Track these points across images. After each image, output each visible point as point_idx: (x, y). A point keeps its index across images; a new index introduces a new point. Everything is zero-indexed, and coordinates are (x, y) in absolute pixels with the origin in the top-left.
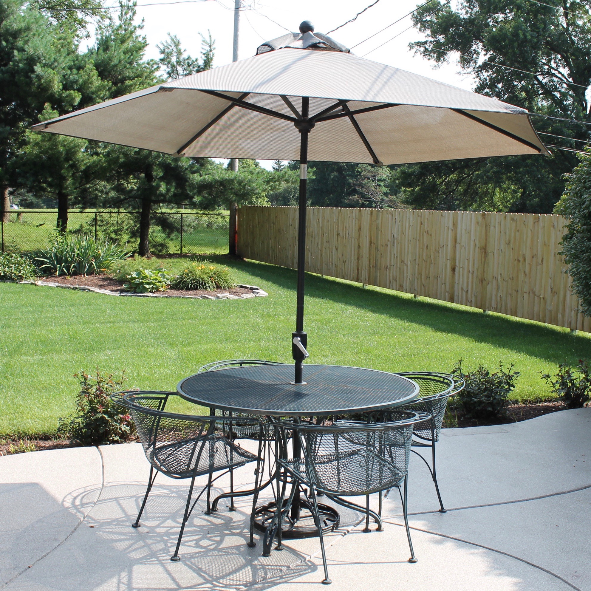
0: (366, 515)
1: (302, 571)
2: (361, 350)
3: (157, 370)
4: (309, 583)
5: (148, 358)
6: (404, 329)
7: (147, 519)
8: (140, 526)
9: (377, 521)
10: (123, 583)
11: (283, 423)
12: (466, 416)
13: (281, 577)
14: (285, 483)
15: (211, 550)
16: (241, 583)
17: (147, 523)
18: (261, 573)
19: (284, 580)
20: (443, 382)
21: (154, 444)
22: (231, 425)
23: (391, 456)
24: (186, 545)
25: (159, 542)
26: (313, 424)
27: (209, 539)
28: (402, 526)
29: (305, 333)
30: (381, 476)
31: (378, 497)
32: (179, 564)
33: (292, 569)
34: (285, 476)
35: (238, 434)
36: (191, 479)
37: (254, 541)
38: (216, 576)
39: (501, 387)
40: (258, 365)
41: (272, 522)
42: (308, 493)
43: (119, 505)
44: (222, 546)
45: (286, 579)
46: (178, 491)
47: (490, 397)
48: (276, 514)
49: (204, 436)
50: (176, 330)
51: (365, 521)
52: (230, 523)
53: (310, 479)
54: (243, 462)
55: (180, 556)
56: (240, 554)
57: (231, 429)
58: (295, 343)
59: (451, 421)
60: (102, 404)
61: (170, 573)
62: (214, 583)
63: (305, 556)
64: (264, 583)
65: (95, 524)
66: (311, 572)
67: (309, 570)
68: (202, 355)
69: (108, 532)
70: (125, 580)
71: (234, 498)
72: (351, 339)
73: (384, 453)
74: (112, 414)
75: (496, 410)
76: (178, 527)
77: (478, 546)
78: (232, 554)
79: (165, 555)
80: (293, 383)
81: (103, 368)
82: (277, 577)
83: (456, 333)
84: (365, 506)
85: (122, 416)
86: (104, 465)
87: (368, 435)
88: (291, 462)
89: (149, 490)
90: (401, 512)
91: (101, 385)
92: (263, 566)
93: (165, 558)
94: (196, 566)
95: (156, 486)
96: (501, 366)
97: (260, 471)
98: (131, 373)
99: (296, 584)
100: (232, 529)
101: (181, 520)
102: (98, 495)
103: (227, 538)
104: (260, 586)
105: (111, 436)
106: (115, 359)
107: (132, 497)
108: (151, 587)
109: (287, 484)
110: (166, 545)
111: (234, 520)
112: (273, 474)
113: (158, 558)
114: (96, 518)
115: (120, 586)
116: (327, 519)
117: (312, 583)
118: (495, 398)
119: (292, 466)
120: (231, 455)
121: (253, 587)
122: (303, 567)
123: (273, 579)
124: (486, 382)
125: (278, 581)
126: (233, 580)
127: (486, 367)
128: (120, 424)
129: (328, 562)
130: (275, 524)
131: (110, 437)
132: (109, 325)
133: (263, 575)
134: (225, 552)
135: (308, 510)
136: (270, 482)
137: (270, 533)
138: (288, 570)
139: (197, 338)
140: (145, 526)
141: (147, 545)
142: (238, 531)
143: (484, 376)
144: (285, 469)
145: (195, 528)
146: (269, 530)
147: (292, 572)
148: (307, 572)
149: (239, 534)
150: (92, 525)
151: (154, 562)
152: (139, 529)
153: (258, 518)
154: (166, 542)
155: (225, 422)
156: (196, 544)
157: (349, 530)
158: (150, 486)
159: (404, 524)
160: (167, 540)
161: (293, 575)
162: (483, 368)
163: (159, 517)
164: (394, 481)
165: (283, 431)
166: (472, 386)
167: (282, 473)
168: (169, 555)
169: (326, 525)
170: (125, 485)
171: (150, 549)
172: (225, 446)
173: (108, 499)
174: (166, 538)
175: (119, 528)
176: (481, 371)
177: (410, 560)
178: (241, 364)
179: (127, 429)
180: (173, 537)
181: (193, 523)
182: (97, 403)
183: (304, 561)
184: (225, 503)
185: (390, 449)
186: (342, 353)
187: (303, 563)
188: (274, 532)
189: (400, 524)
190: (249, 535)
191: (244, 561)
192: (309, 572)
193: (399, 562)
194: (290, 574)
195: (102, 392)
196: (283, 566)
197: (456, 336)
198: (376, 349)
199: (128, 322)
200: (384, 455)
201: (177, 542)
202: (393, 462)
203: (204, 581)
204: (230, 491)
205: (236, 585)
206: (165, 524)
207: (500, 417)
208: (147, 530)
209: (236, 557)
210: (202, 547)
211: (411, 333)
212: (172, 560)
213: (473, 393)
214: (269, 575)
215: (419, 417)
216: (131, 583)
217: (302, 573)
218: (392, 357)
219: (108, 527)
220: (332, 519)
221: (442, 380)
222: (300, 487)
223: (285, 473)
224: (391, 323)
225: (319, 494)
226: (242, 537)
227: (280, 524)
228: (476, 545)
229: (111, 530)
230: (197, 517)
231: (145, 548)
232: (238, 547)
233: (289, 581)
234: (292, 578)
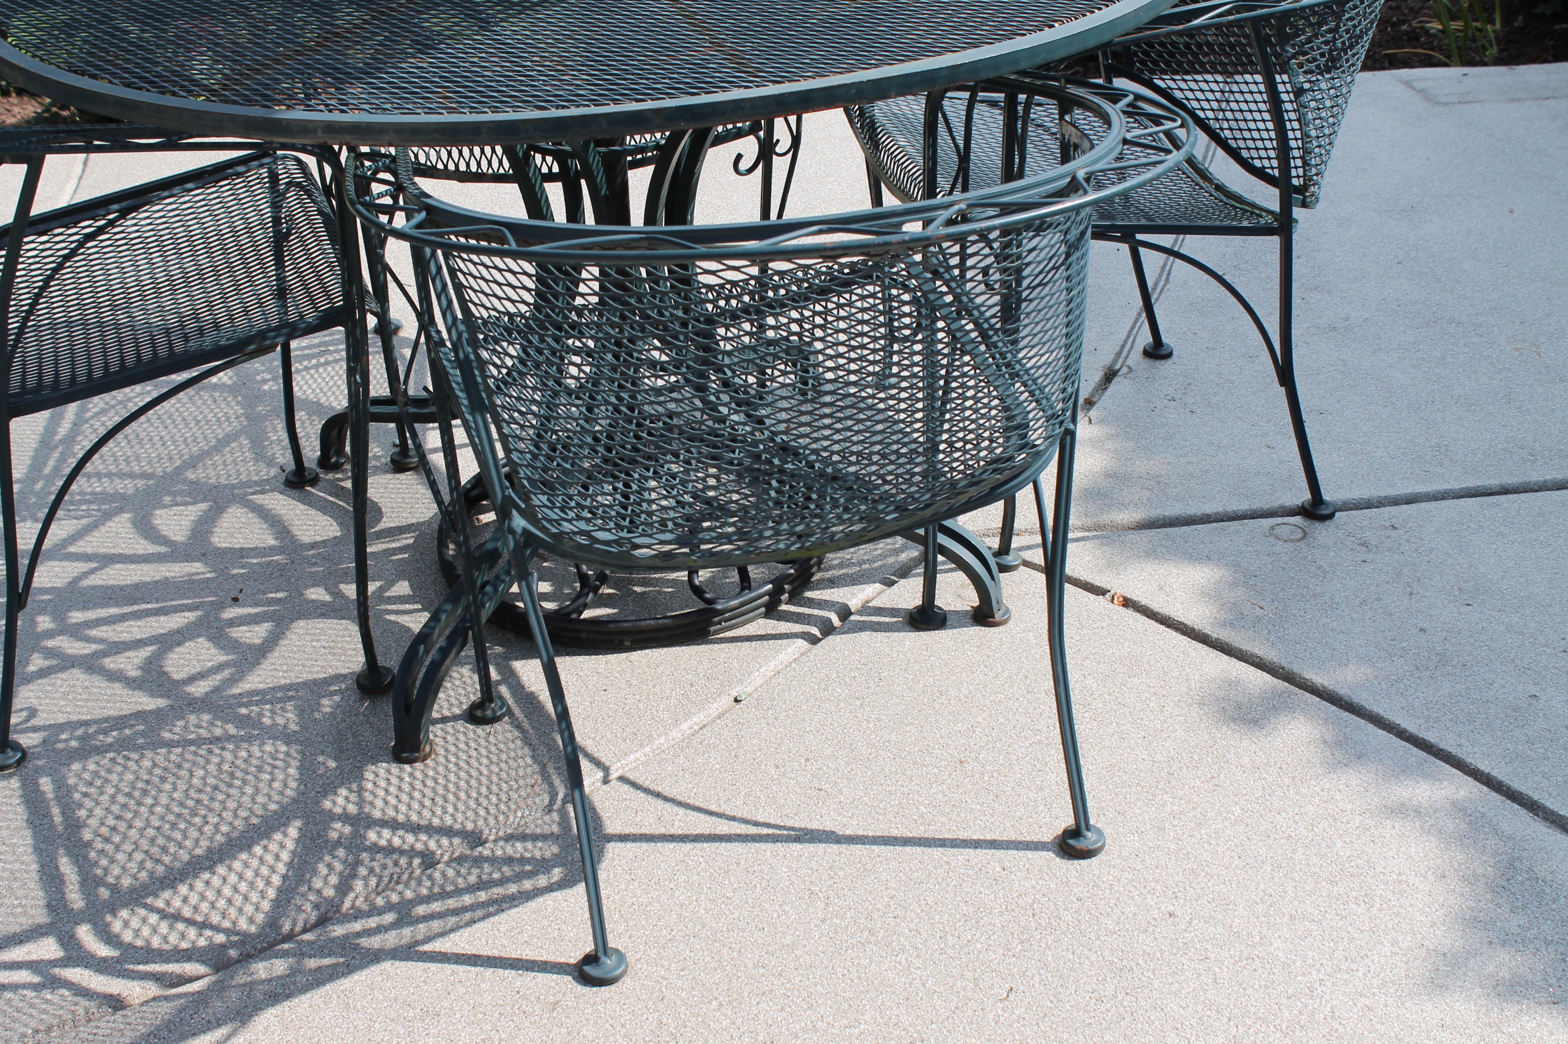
1: (518, 877)
13: (404, 914)
15: (192, 705)
16: (204, 940)
18: (328, 877)
19: (406, 934)
27: (220, 634)
33: (479, 861)
38: (114, 888)
44: (247, 683)
45: (421, 930)
56: (303, 734)
59: (1466, 28)
62: (83, 931)
64: (304, 952)
67: (557, 875)
78: (268, 733)
82: (387, 909)
92: (361, 827)
100: (346, 576)
103: (296, 631)
104: (282, 966)
111: (383, 525)
121: (242, 975)
122: (538, 849)
123: (358, 926)
125: (375, 942)
126: (176, 919)
133: (330, 891)
138: (461, 861)
145: (195, 566)
147: (474, 877)
148: (543, 881)
156: (148, 662)
157: (854, 604)
161: (467, 899)
177: (1063, 837)
181: (205, 535)
183: (565, 803)
187: (551, 819)
191: (292, 789)
194: (458, 892)
196: (449, 831)
203: (43, 918)
205: (175, 954)
210: (162, 685)
214: (357, 893)
230: (242, 500)
232: (312, 693)
233: (427, 948)
234: (452, 920)
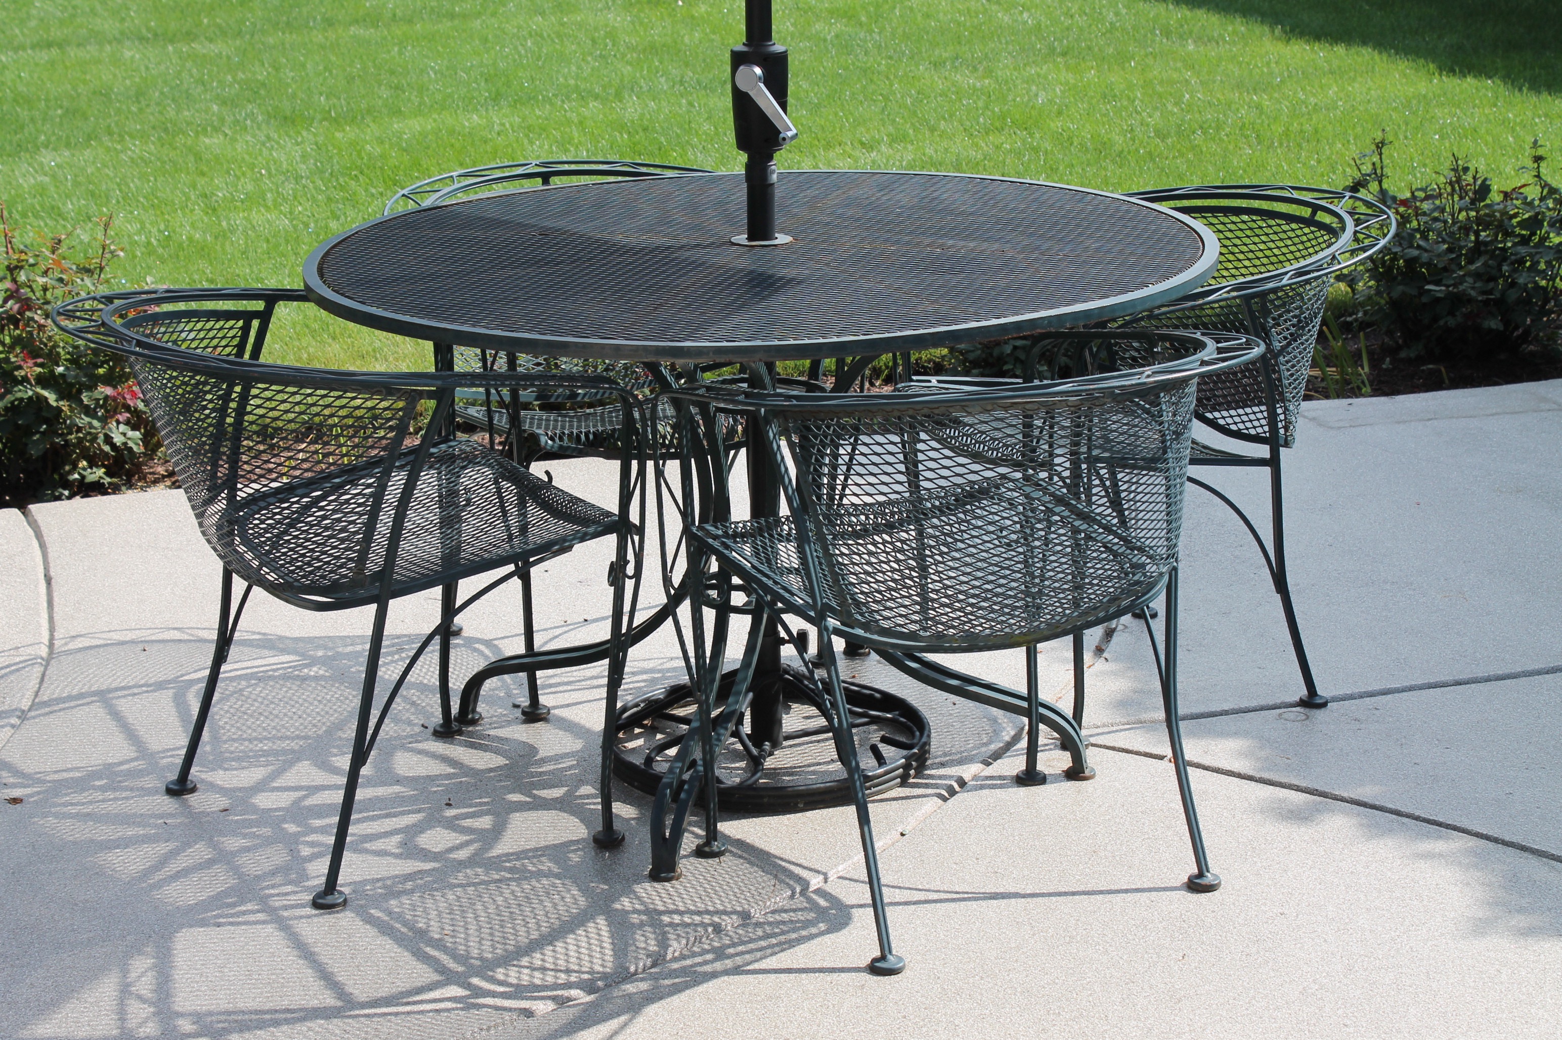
0: (1026, 720)
1: (794, 930)
2: (1002, 117)
3: (239, 219)
4: (821, 970)
5: (203, 174)
6: (1167, 33)
7: (220, 762)
8: (193, 790)
9: (1068, 743)
10: (140, 998)
11: (709, 389)
12: (1403, 354)
13: (720, 954)
14: (724, 610)
15: (461, 864)
16: (573, 978)
17: (219, 777)
18: (647, 941)
19: (729, 963)
20: (1309, 222)
21: (231, 484)
22: (515, 407)
23: (1116, 503)
24: (367, 851)
25: (268, 842)
26: (823, 390)
27: (451, 825)
28: (1161, 758)
29: (778, 48)
30: (1079, 572)
31: (1070, 655)
32: (345, 919)
33: (758, 924)
34: (726, 589)
35: (543, 439)
36: (374, 606)
37: (617, 825)
38: (481, 959)
39: (1536, 239)
40: (612, 179)
41: (679, 757)
42: (813, 649)
43: (116, 715)
44: (499, 850)
45: (739, 960)
46: (333, 658)
47: (1493, 279)
48: (695, 724)
49: (413, 451)
50: (303, 66)
51: (1024, 743)
52: (528, 765)
53: (812, 595)
54: (564, 539)
55: (346, 890)
56: (567, 873)
57: (515, 420)
58: (742, 87)
59: (1342, 373)
60: (33, 352)
61: (312, 954)
62: (475, 981)
63: (804, 874)
64: (655, 978)
65: (28, 791)
66: (828, 931)
67: (823, 927)
68: (406, 158)
69: (77, 816)
70: (145, 985)
71: (539, 673)
72: (965, 79)
73: (1090, 487)
74: (72, 385)
75: (1517, 328)
76: (336, 787)
77: (1448, 826)
78: (539, 874)
79: (289, 888)
80: (742, 238)
81: (31, 220)
82: (704, 952)
83: (1364, 43)
84: (1023, 690)
85: (109, 391)
86: (52, 574)
87: (1028, 426)
88: (743, 535)
89: (220, 657)
90: (1155, 709)
91: (22, 277)
92: (653, 915)
93: (293, 899)
94: (405, 924)
95: (244, 643)
96: (1538, 159)
97: (630, 570)
98: (139, 233)
99: (773, 976)
100: (534, 786)
101: (344, 762)
102: (34, 683)
103: (517, 818)
104: (643, 986)
105: (75, 467)
106: (76, 184)
107: (160, 686)
108: (241, 1005)
109: (734, 619)
110: (293, 852)
111: (542, 754)
112: (677, 579)
113: (264, 900)
114: (29, 767)
115: (130, 1009)
116: (884, 740)
117: (833, 970)
118: (1513, 284)
119: (747, 549)
120: (523, 515)
121: (616, 993)
122: (800, 916)
123: (688, 962)
124: (1479, 220)
125: (708, 968)
126: (543, 969)
127: (1482, 168)
128: (104, 420)
129: (888, 895)
130: (693, 764)
131: (71, 472)
132: (43, 56)
133: (653, 948)
134: (511, 870)
135: (813, 710)
136: (666, 612)
137: (675, 798)
138: (744, 926)
139: (385, 93)
140: (212, 787)
141: (223, 858)
142: (557, 793)
143: (1473, 202)
144: (722, 558)
145: (397, 788)
146: (670, 785)
147: (760, 933)
148: (814, 930)
149: (562, 805)
150: (17, 793)
151: (252, 918)
152: (192, 799)
153: (630, 745)
154: (292, 843)
155: (494, 397)
156: (403, 844)
157: (967, 777)
158: (224, 641)
159: (1169, 753)
160: (297, 835)
161: (763, 943)
162: (1466, 169)
163: (266, 753)
164: (1127, 592)
165: (710, 422)
166: (1425, 237)
167: (714, 576)
168: (307, 889)
169: (880, 759)
170: (133, 642)
171: (236, 870)
172: (496, 482)
173: (70, 698)
174: (291, 828)
175: (116, 799)
176: (1459, 181)
177: (1190, 879)
178: (546, 178)
179: (134, 438)
180: (317, 823)
181: (389, 770)
182: (12, 347)
183: (803, 892)
184: (509, 694)
185: (1113, 475)
186: (932, 130)
187: (800, 902)
188: (689, 792)
189: (1155, 751)
190: (596, 805)
191: (582, 901)
192: (822, 934)
193: (1150, 890)
194: (751, 941)
195: (27, 305)
196: (725, 912)
197: (1365, 55)
198: (1060, 113)
199: (119, 42)
200: (1089, 496)
201: (332, 840)
202: (1123, 522)
203: (436, 977)
204: (521, 650)
205: (556, 987)
206: (290, 778)
207: (1532, 353)
208: (223, 802)
209: (554, 885)
210: (425, 855)
211: (1191, 47)
212: (316, 905)
213: (1429, 265)
214: (675, 947)
215: (1220, 351)
216: (168, 995)
217: (794, 936)
218: (1118, 139)
219: (76, 798)
220: (902, 739)
221: (1306, 212)
222: (780, 628)
223: (723, 576)
224: (1117, 14)
225: (854, 650)
226: (573, 813)
227: (709, 763)
228: (1440, 824)
229: (88, 809)
230: (403, 747)
231: (217, 868)
232: (557, 851)
233: (748, 968)
234: (759, 954)
